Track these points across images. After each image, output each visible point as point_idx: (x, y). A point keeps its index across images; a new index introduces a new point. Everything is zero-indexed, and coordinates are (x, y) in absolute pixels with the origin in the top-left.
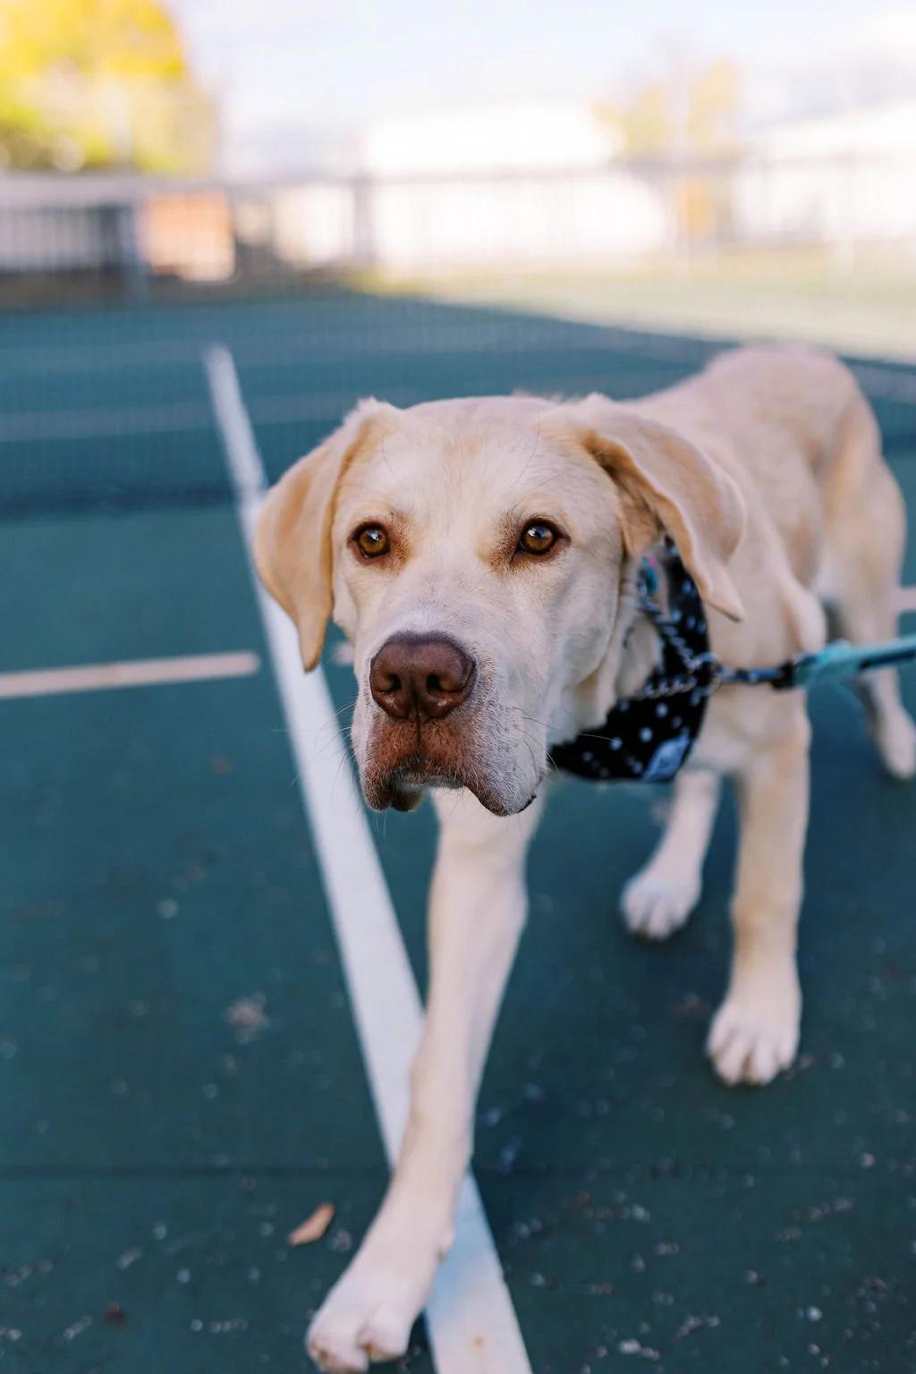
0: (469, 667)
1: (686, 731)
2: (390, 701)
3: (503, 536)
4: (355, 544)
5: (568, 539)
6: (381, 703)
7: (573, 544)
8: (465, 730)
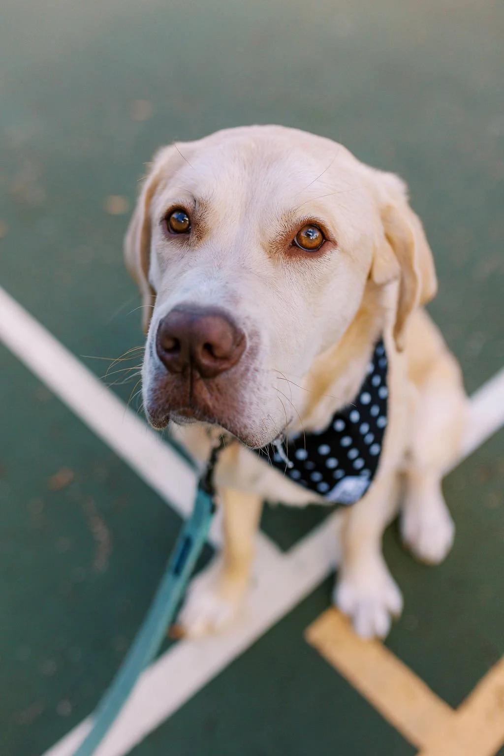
0: (238, 339)
1: (366, 473)
2: (168, 357)
3: (282, 229)
4: (164, 222)
5: (335, 243)
6: (162, 358)
7: (338, 248)
8: (231, 391)
